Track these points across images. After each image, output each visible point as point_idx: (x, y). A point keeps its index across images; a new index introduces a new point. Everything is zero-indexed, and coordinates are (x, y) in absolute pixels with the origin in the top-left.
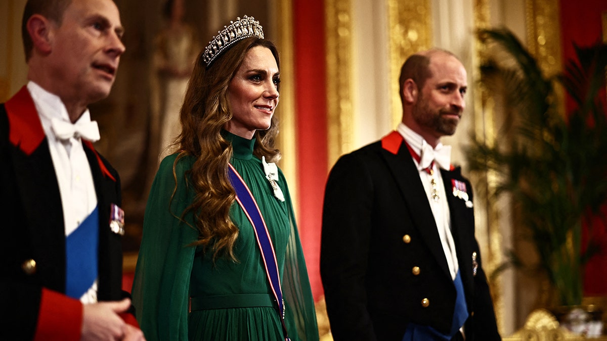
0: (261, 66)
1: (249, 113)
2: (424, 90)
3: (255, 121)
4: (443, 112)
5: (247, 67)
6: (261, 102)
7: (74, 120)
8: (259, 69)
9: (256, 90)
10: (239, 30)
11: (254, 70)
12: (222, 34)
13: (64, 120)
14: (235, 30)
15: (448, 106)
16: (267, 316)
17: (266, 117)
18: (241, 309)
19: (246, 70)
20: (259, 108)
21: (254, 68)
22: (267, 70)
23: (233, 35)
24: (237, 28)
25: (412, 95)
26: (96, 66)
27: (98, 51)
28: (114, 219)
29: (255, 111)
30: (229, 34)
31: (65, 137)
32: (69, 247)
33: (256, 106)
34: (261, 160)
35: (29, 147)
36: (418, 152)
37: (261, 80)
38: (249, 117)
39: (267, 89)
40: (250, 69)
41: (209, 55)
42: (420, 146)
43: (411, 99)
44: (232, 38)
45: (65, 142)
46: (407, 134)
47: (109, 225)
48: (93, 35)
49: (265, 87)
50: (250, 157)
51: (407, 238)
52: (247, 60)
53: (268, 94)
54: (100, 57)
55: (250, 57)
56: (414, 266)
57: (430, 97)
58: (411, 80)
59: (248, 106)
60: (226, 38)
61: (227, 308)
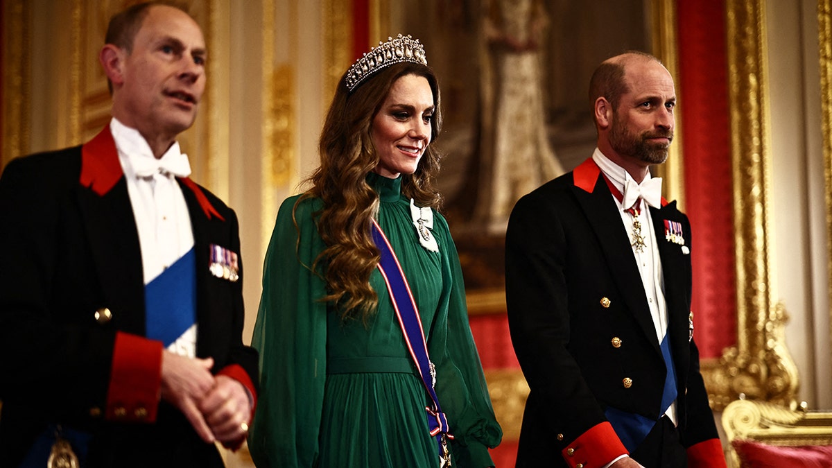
0: (409, 100)
1: (389, 154)
2: (620, 110)
3: (396, 163)
4: (647, 136)
5: (392, 100)
6: (405, 142)
7: (158, 156)
8: (406, 104)
9: (401, 128)
10: (389, 52)
11: (399, 105)
12: (368, 57)
13: (145, 155)
14: (384, 53)
15: (653, 128)
16: (401, 382)
17: (411, 161)
18: (366, 374)
19: (390, 104)
20: (403, 149)
21: (400, 102)
22: (415, 105)
23: (380, 59)
24: (386, 51)
25: (606, 117)
26: (168, 93)
27: (168, 77)
28: (215, 261)
29: (396, 151)
30: (376, 57)
31: (147, 174)
32: (149, 296)
33: (399, 147)
34: (409, 202)
35: (102, 188)
36: (619, 188)
37: (407, 116)
38: (391, 159)
39: (413, 128)
40: (395, 103)
41: (353, 80)
42: (621, 181)
43: (605, 123)
44: (380, 62)
45: (149, 179)
46: (605, 165)
47: (209, 269)
48: (163, 60)
49: (411, 125)
50: (397, 198)
51: (606, 301)
52: (393, 92)
53: (414, 134)
54: (173, 85)
55: (397, 89)
56: (614, 337)
57: (628, 118)
58: (603, 98)
59: (389, 146)
60: (372, 63)
61: (351, 373)
